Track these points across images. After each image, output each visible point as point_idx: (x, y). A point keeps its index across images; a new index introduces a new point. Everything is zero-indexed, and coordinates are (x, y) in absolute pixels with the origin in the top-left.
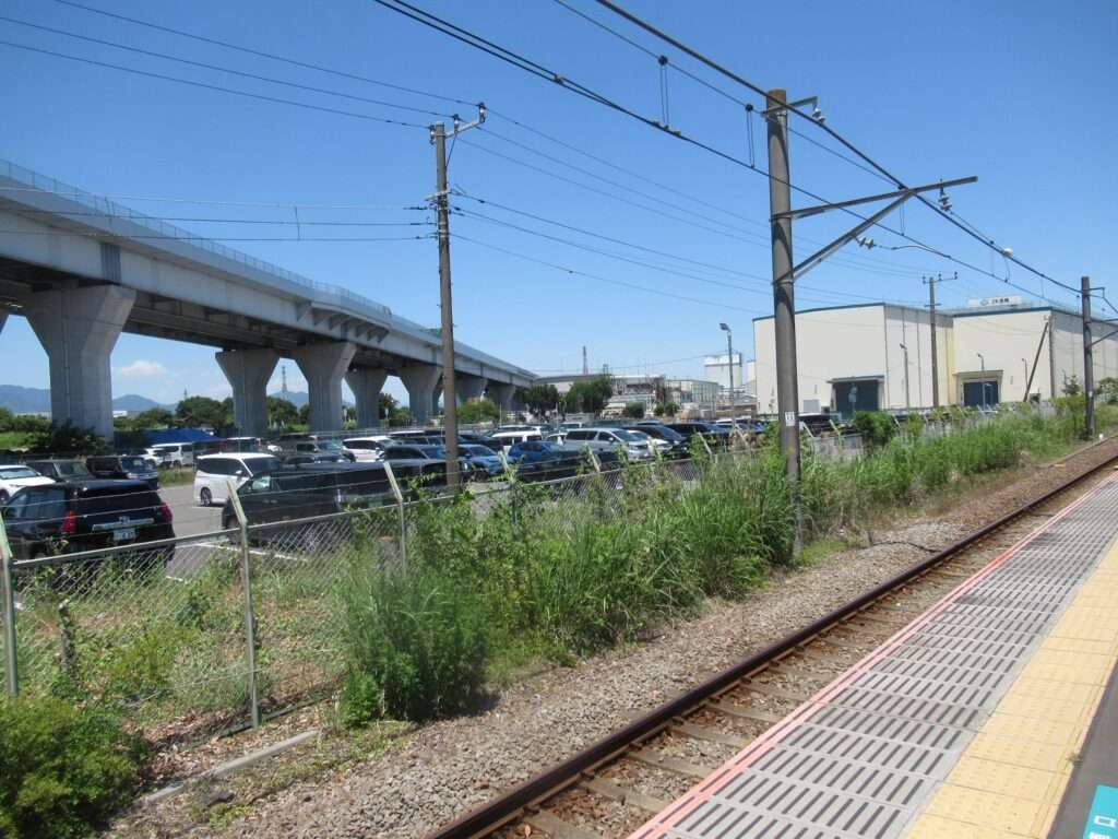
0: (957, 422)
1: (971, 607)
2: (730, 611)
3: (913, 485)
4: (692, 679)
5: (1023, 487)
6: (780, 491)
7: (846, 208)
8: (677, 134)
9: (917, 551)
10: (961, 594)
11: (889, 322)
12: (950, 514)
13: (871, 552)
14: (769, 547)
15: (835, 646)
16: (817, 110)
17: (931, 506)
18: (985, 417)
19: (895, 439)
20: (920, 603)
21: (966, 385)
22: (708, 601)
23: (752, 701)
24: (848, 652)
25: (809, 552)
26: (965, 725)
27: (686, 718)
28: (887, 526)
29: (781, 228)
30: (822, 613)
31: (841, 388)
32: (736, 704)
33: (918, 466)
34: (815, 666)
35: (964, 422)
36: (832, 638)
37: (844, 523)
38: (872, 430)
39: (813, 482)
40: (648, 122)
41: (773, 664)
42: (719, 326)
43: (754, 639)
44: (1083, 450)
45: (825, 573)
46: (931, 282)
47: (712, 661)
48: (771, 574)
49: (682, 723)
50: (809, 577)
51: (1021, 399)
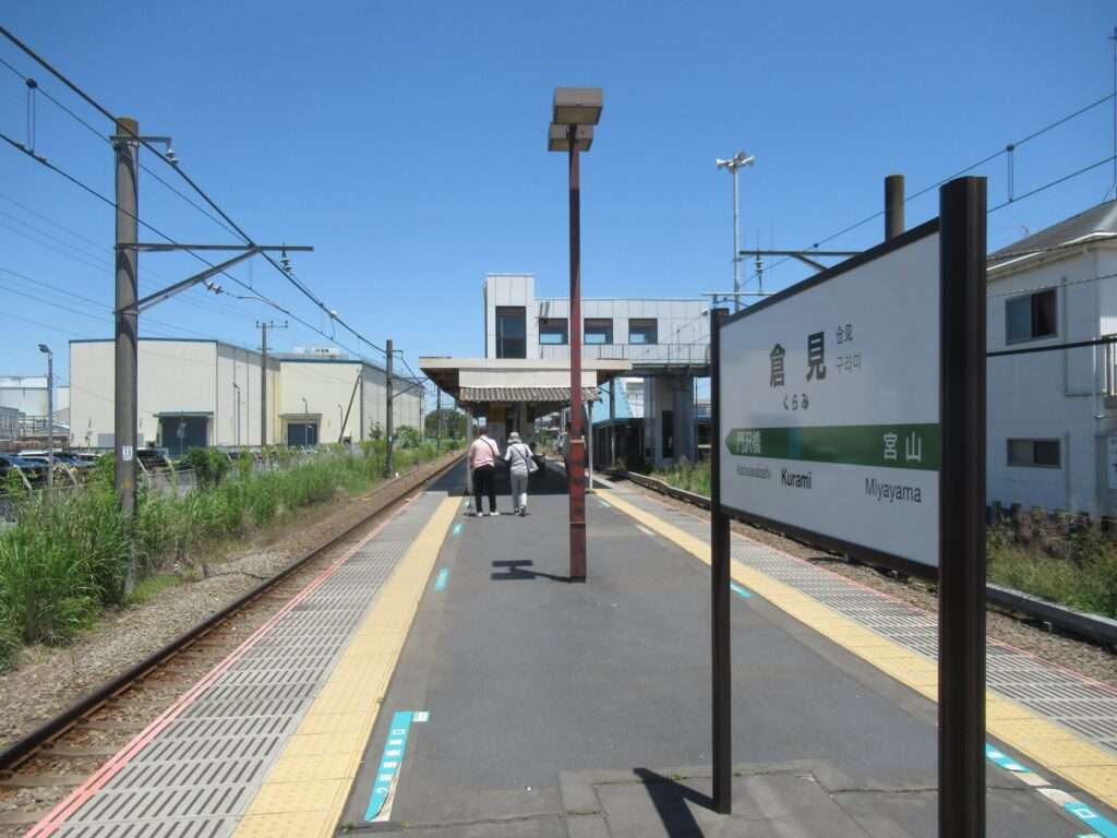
0: (283, 460)
1: (305, 613)
2: (54, 659)
3: (244, 518)
4: (17, 731)
5: (338, 518)
6: (114, 529)
7: (194, 251)
8: (43, 161)
9: (249, 579)
10: (296, 604)
11: (221, 359)
12: (278, 545)
13: (206, 584)
14: (100, 587)
15: (174, 674)
16: (170, 151)
17: (261, 538)
18: (307, 456)
19: (228, 475)
20: (254, 626)
21: (290, 426)
22: (27, 651)
23: (90, 739)
24: (189, 677)
25: (142, 590)
26: (307, 695)
27: (15, 770)
28: (221, 559)
29: (126, 258)
30: (159, 646)
31: (168, 422)
32: (72, 745)
33: (249, 500)
34: (156, 695)
35: (289, 459)
36: (172, 668)
37: (178, 558)
38: (205, 467)
39: (148, 518)
40: (13, 143)
41: (111, 700)
42: (38, 348)
43: (87, 680)
44: (383, 486)
45: (161, 608)
46: (264, 327)
47: (40, 709)
48: (100, 615)
49: (10, 776)
50: (143, 614)
51: (336, 441)
